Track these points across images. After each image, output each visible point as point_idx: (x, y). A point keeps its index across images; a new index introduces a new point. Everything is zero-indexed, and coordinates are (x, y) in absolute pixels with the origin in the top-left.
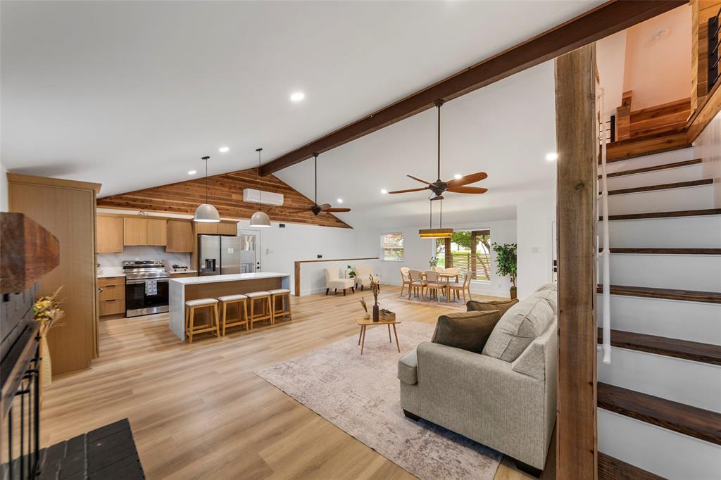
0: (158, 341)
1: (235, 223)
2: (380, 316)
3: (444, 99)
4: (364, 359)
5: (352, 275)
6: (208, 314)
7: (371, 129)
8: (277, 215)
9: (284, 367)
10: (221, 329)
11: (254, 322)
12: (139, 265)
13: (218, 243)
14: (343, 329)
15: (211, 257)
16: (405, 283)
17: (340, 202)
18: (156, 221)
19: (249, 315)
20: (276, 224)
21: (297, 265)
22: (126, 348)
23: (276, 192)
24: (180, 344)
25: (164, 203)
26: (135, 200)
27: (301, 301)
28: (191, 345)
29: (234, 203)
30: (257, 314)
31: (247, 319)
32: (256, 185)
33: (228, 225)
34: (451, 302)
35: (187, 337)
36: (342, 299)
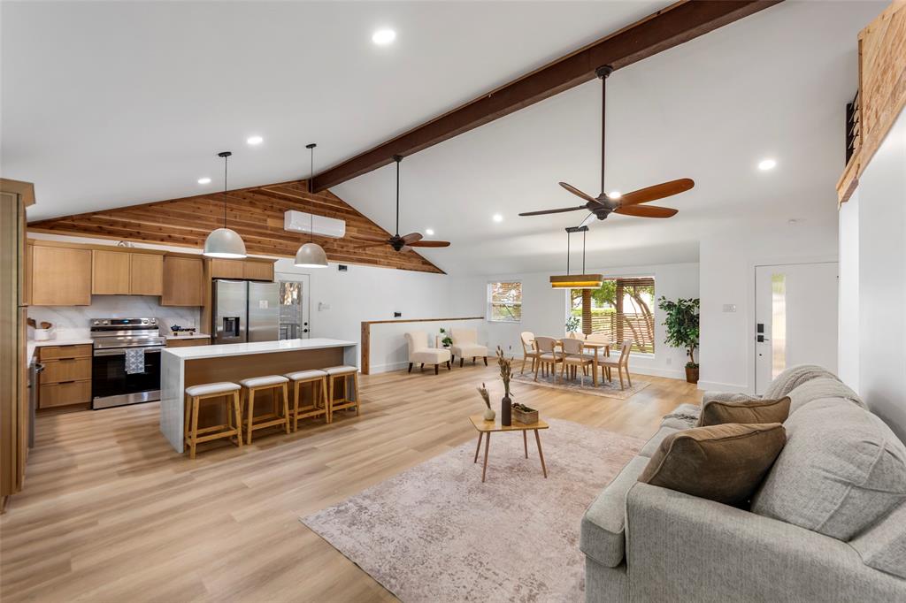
0: (138, 454)
1: (272, 262)
2: (513, 416)
3: (613, 64)
4: (489, 492)
5: (447, 342)
6: (223, 406)
7: (489, 116)
8: (336, 251)
9: (354, 509)
10: (244, 433)
11: (299, 420)
12: (116, 325)
13: (244, 292)
14: (443, 433)
15: (232, 314)
16: (527, 355)
17: (429, 234)
18: (146, 257)
19: (291, 407)
20: (333, 265)
21: (365, 327)
22: (81, 468)
23: (334, 216)
24: (174, 460)
25: (160, 229)
26: (113, 223)
27: (371, 382)
28: (194, 462)
29: (269, 232)
30: (303, 406)
31: (287, 416)
32: (304, 206)
33: (260, 265)
34: (599, 385)
35: (187, 447)
36: (434, 380)
